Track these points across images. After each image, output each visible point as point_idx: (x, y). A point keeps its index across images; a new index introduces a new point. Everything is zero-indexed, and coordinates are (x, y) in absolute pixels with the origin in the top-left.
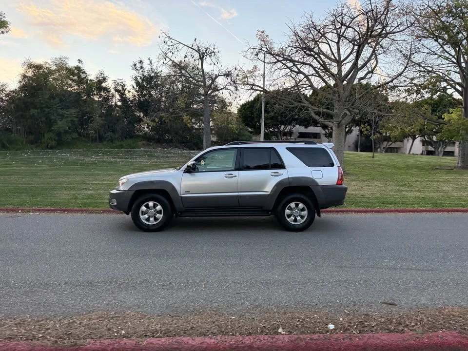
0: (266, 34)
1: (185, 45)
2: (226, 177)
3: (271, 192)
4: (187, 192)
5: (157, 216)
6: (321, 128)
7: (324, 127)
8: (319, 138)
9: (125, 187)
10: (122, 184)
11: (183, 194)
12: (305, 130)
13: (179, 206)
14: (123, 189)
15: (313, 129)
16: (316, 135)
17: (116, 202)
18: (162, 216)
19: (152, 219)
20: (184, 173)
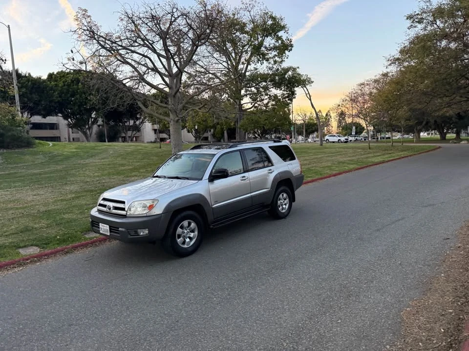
0: (88, 14)
2: (242, 180)
3: (271, 188)
4: (216, 202)
5: (192, 235)
6: (61, 118)
7: (66, 117)
8: (57, 129)
9: (158, 210)
10: (151, 207)
11: (213, 205)
12: (40, 120)
13: (210, 218)
14: (156, 214)
15: (51, 119)
16: (53, 126)
17: (147, 232)
18: (196, 233)
19: (188, 240)
20: (209, 182)
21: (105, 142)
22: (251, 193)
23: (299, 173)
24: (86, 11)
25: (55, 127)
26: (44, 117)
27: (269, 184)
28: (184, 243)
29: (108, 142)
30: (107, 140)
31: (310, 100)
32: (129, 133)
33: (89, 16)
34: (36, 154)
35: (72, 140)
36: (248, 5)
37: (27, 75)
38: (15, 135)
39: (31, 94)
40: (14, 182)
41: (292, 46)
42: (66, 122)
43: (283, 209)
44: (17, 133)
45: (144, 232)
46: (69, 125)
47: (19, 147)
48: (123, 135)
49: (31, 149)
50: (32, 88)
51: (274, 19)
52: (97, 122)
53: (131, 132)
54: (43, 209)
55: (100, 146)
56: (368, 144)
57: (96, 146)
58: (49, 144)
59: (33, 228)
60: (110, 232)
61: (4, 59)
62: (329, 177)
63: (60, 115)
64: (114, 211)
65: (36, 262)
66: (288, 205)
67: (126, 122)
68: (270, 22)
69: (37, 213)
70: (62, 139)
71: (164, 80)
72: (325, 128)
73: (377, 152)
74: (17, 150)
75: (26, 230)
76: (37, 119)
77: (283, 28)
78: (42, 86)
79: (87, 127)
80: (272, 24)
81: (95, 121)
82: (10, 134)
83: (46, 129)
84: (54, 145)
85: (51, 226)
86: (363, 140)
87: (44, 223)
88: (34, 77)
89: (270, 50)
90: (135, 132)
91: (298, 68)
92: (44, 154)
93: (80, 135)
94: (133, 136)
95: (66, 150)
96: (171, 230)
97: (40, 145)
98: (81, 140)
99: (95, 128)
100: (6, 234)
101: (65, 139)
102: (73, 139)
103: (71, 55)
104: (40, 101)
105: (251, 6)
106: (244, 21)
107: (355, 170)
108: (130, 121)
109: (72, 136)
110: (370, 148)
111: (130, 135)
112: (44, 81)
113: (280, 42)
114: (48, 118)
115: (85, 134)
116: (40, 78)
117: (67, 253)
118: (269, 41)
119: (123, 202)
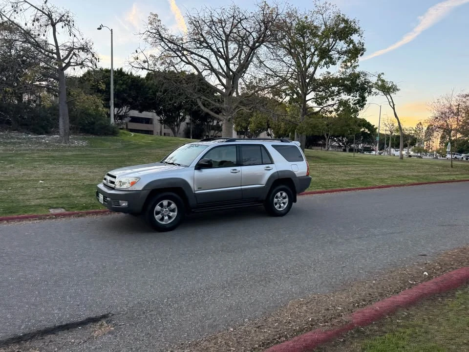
0: (159, 19)
1: (32, 5)
2: (232, 172)
3: (266, 185)
4: (200, 189)
5: (171, 214)
6: (155, 114)
7: (159, 114)
8: (151, 123)
9: (139, 187)
10: (133, 184)
11: (196, 191)
12: (138, 115)
13: (192, 202)
14: (135, 189)
15: (146, 114)
16: (148, 121)
17: (127, 204)
18: (176, 213)
19: (166, 218)
20: (195, 169)
21: (190, 138)
22: (241, 186)
23: (306, 175)
24: (156, 15)
25: (150, 122)
26: (141, 112)
27: (264, 181)
28: (162, 219)
29: (193, 138)
30: (191, 137)
31: (394, 108)
32: (212, 133)
33: (159, 21)
34: (117, 141)
35: (163, 134)
36: (322, 8)
37: (129, 74)
38: (102, 124)
39: (130, 90)
40: (82, 161)
41: (363, 49)
42: (159, 118)
43: (280, 207)
44: (105, 123)
45: (124, 204)
46: (160, 121)
47: (106, 134)
48: (207, 134)
49: (115, 137)
50: (132, 85)
51: (346, 21)
52: (185, 120)
53: (213, 131)
54: (87, 182)
55: (174, 140)
56: (450, 163)
57: (171, 140)
58: (131, 135)
59: (71, 195)
60: (104, 201)
61: (97, 58)
62: (373, 188)
63: (154, 111)
64: (109, 184)
65: (53, 218)
66: (287, 204)
67: (210, 122)
68: (342, 25)
69: (82, 185)
70: (155, 132)
71: (220, 80)
72: (425, 143)
73: (457, 171)
74: (103, 137)
75: (66, 196)
76: (135, 113)
77: (355, 31)
78: (140, 84)
79: (176, 123)
80: (344, 27)
81: (183, 119)
82: (99, 122)
83: (142, 122)
84: (135, 136)
85: (85, 196)
86: (464, 159)
87: (81, 193)
88: (135, 75)
89: (342, 54)
90: (217, 132)
91: (383, 74)
92: (123, 141)
93: (169, 131)
94: (215, 135)
95: (143, 141)
96: (150, 207)
97: (123, 135)
98: (171, 135)
99: (183, 125)
100: (50, 197)
101: (157, 133)
102: (165, 134)
103: (136, 55)
104: (137, 97)
105: (324, 9)
106: (315, 24)
107: (409, 185)
108: (214, 121)
109: (164, 131)
110: (452, 167)
111: (212, 134)
112: (142, 79)
113: (351, 46)
114: (144, 113)
115: (173, 130)
116: (139, 77)
117: (81, 216)
118: (341, 45)
119: (115, 177)
